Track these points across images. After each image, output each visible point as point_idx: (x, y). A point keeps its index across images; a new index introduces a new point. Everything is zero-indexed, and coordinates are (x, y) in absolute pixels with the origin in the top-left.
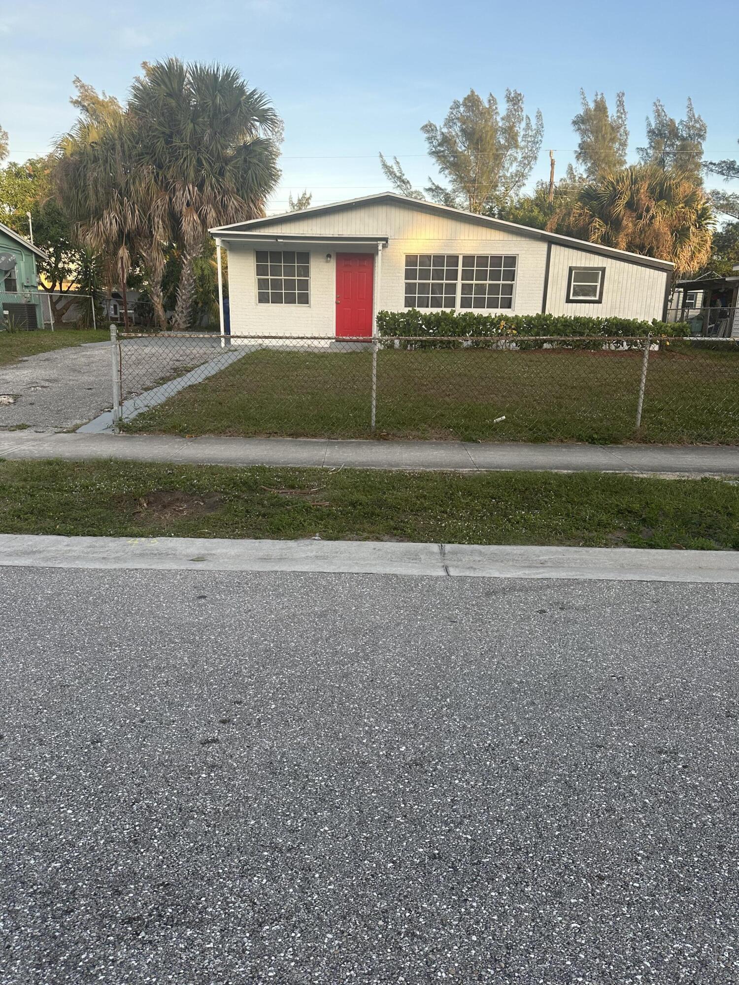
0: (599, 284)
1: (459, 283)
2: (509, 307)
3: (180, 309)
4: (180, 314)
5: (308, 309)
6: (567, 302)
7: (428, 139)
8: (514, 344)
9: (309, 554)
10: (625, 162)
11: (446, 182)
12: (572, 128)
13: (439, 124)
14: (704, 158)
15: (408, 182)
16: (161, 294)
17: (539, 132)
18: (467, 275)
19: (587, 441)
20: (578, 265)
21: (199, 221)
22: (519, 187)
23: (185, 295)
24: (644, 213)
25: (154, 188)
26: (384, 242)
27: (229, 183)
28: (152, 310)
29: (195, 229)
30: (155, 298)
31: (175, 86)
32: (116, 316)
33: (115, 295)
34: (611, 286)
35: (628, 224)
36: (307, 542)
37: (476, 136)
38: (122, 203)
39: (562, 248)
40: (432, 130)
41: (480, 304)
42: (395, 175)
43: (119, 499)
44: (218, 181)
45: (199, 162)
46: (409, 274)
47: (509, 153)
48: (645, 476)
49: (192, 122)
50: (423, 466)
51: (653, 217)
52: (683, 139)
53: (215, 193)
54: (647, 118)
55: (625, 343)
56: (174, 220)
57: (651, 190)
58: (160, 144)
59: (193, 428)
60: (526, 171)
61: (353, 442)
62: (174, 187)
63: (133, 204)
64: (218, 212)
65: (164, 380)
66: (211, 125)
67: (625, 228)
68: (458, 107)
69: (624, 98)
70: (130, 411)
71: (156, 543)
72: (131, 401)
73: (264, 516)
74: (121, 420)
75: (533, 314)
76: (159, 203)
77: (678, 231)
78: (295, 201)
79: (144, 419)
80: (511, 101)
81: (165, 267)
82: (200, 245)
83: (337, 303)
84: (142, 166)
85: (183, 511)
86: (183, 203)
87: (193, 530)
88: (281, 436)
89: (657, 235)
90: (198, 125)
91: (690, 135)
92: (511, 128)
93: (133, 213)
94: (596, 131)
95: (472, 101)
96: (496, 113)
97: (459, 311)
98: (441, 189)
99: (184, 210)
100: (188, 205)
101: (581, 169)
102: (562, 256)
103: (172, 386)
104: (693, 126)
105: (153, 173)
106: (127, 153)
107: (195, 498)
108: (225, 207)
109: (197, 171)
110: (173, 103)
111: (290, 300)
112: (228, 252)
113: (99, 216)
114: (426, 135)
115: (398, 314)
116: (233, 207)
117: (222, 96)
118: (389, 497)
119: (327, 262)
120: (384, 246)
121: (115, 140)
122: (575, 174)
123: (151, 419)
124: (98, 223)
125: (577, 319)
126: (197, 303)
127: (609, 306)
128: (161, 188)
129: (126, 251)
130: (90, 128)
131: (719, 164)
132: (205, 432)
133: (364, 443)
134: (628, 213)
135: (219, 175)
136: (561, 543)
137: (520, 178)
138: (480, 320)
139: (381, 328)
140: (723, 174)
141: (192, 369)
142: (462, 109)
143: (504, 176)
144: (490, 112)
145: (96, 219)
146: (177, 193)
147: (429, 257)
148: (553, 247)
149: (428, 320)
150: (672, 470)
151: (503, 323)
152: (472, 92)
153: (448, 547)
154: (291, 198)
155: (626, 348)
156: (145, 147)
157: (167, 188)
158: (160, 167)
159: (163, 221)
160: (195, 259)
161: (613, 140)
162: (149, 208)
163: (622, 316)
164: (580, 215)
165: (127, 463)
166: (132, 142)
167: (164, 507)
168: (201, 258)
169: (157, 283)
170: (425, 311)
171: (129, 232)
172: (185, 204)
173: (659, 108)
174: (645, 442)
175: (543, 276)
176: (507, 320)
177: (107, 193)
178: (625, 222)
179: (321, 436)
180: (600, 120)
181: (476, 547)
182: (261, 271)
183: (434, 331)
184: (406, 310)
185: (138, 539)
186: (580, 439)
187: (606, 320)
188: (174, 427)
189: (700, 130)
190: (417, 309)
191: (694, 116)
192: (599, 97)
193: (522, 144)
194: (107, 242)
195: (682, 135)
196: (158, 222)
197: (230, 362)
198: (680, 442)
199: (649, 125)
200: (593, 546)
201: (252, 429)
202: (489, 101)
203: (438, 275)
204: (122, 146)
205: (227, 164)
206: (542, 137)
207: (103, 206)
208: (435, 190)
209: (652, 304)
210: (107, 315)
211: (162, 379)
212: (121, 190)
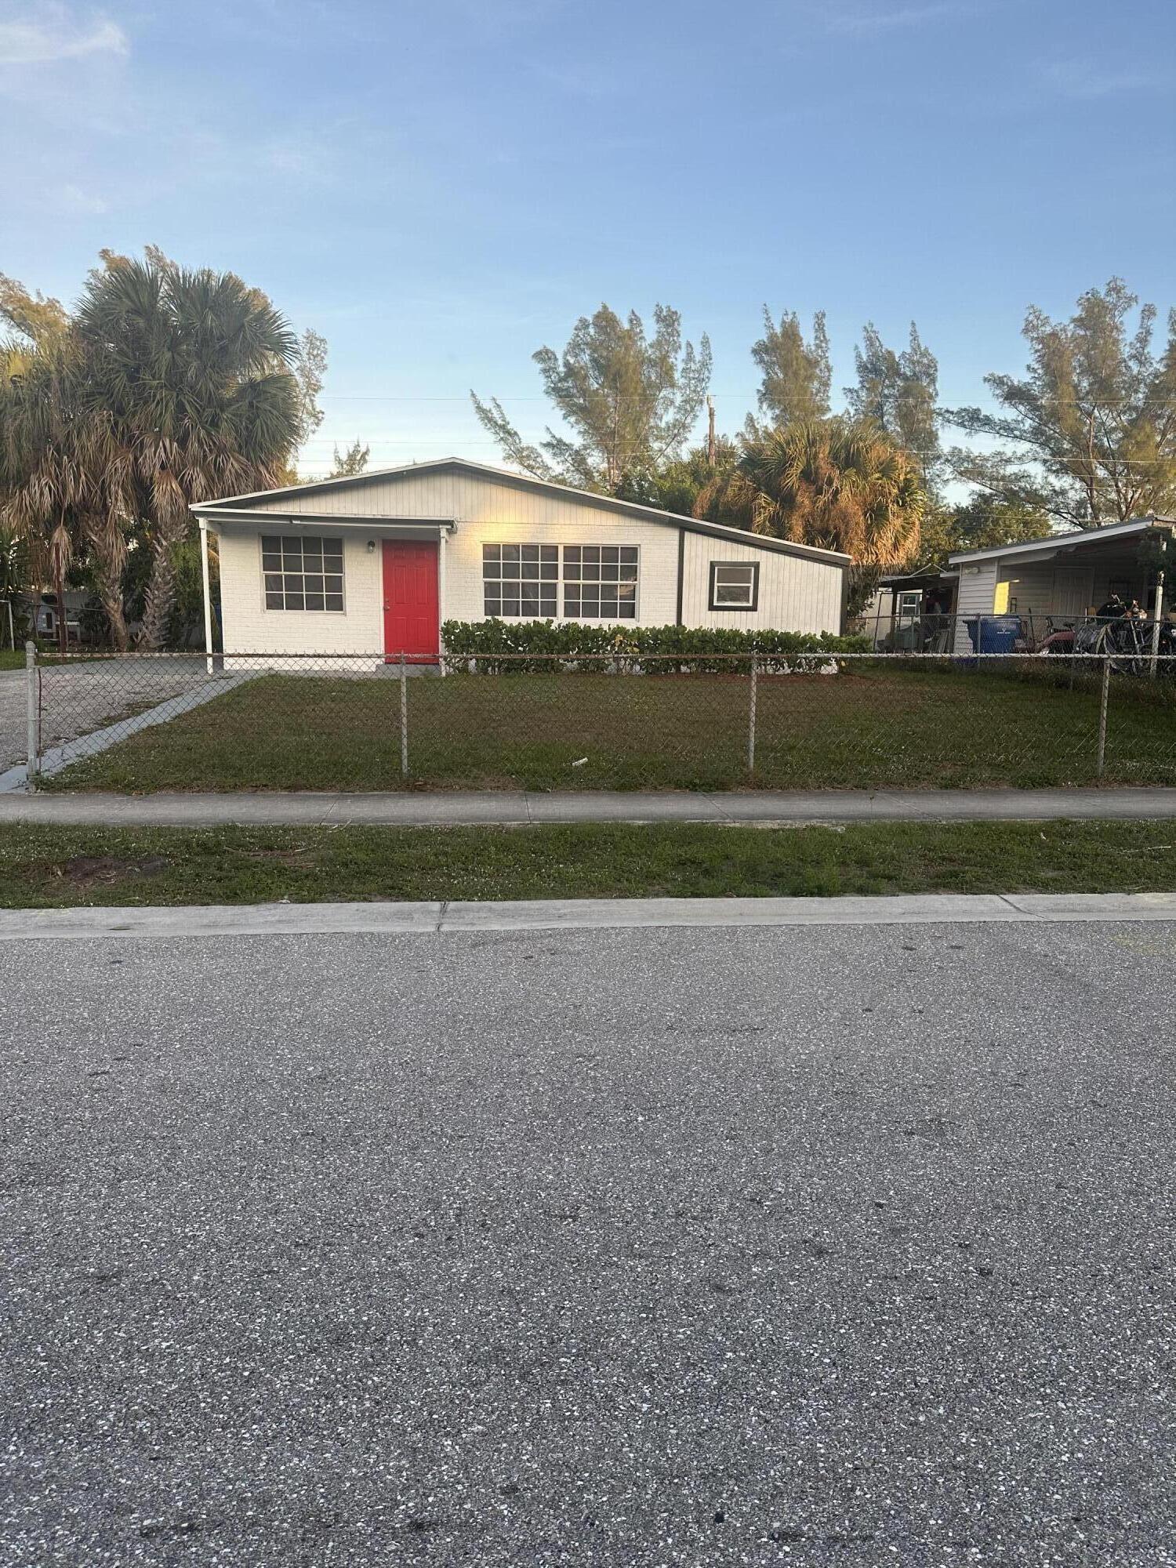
0: (751, 585)
1: (561, 583)
2: (632, 616)
3: (151, 619)
4: (150, 627)
5: (343, 617)
6: (710, 610)
7: (545, 371)
8: (638, 667)
9: (269, 918)
10: (828, 409)
11: (573, 434)
12: (752, 359)
13: (559, 349)
14: (939, 404)
15: (516, 433)
16: (121, 597)
17: (704, 365)
18: (571, 572)
19: (687, 787)
20: (722, 560)
21: (180, 491)
22: (680, 442)
23: (158, 599)
24: (825, 487)
25: (110, 444)
26: (449, 527)
27: (226, 436)
28: (106, 620)
29: (173, 502)
30: (111, 603)
31: (145, 299)
32: (50, 631)
33: (49, 599)
34: (768, 588)
35: (804, 500)
36: (271, 906)
37: (613, 370)
38: (59, 464)
39: (700, 537)
40: (550, 359)
41: (590, 611)
42: (496, 422)
43: (25, 867)
44: (209, 434)
45: (181, 408)
46: (489, 570)
47: (661, 395)
48: (737, 825)
49: (169, 349)
50: (459, 820)
51: (836, 493)
52: (906, 378)
53: (205, 451)
54: (856, 348)
55: (786, 665)
56: (141, 490)
57: (834, 456)
58: (120, 381)
59: (144, 782)
60: (689, 420)
61: (375, 795)
62: (142, 443)
63: (78, 466)
64: (210, 479)
65: (110, 721)
66: (199, 355)
67: (799, 508)
68: (587, 326)
69: (825, 321)
70: (53, 763)
71: (68, 913)
72: (59, 751)
73: (219, 880)
74: (38, 773)
75: (660, 626)
76: (118, 465)
77: (873, 511)
78: (344, 457)
79: (73, 772)
80: (663, 321)
81: (126, 558)
82: (183, 525)
83: (385, 610)
84: (91, 411)
85: (110, 879)
86: (154, 466)
87: (120, 898)
88: (273, 789)
89: (845, 517)
90: (179, 354)
91: (915, 374)
92: (664, 358)
93: (77, 479)
94: (785, 367)
95: (605, 320)
96: (641, 338)
97: (560, 620)
98: (565, 444)
99: (157, 474)
100: (163, 467)
101: (766, 420)
102: (700, 547)
103: (119, 730)
104: (918, 362)
105: (109, 421)
106: (68, 392)
107: (128, 863)
108: (220, 471)
109: (177, 421)
110: (141, 323)
111: (315, 604)
112: (219, 538)
113: (23, 483)
114: (541, 366)
115: (473, 625)
116: (233, 471)
117: (216, 315)
118: (398, 857)
119: (369, 552)
120: (450, 532)
121: (50, 372)
122: (758, 426)
123: (83, 772)
124: (21, 492)
125: (720, 632)
126: (177, 609)
127: (767, 615)
128: (121, 443)
129: (65, 534)
130: (12, 355)
131: (958, 413)
132: (160, 787)
133: (389, 796)
134: (804, 486)
135: (210, 425)
136: (592, 895)
137: (678, 431)
138: (587, 633)
139: (448, 643)
140: (965, 426)
141: (158, 704)
142: (592, 331)
143: (657, 427)
144: (631, 337)
145: (17, 487)
146: (146, 451)
147: (516, 547)
148: (687, 535)
149: (513, 632)
150: (773, 817)
151: (619, 637)
152: (605, 307)
153: (452, 905)
154: (336, 452)
155: (789, 671)
156: (97, 384)
157: (130, 442)
158: (120, 412)
159: (124, 490)
160: (175, 545)
161: (810, 378)
162: (102, 473)
163: (780, 629)
164: (740, 488)
165: (40, 826)
166: (76, 377)
167: (86, 875)
168: (184, 543)
169: (115, 580)
170: (510, 621)
171: (70, 507)
172: (158, 466)
173: (872, 335)
174: (760, 787)
175: (676, 573)
176: (626, 633)
177: (37, 450)
178: (799, 499)
179: (332, 788)
180: (789, 351)
181: (488, 903)
182: (269, 563)
183: (525, 648)
184: (482, 619)
185: (44, 910)
186: (678, 786)
187: (759, 634)
188: (116, 781)
189: (929, 366)
190: (500, 618)
191: (919, 345)
192: (790, 317)
193: (681, 381)
194: (35, 521)
195: (905, 374)
196: (117, 492)
197: (214, 694)
198: (804, 786)
199: (859, 356)
200: (628, 897)
201: (231, 781)
202: (631, 321)
203: (531, 572)
204: (62, 381)
205: (222, 411)
206: (710, 373)
207: (29, 468)
208: (558, 446)
209: (826, 612)
210: (34, 629)
211: (108, 718)
212: (58, 445)
